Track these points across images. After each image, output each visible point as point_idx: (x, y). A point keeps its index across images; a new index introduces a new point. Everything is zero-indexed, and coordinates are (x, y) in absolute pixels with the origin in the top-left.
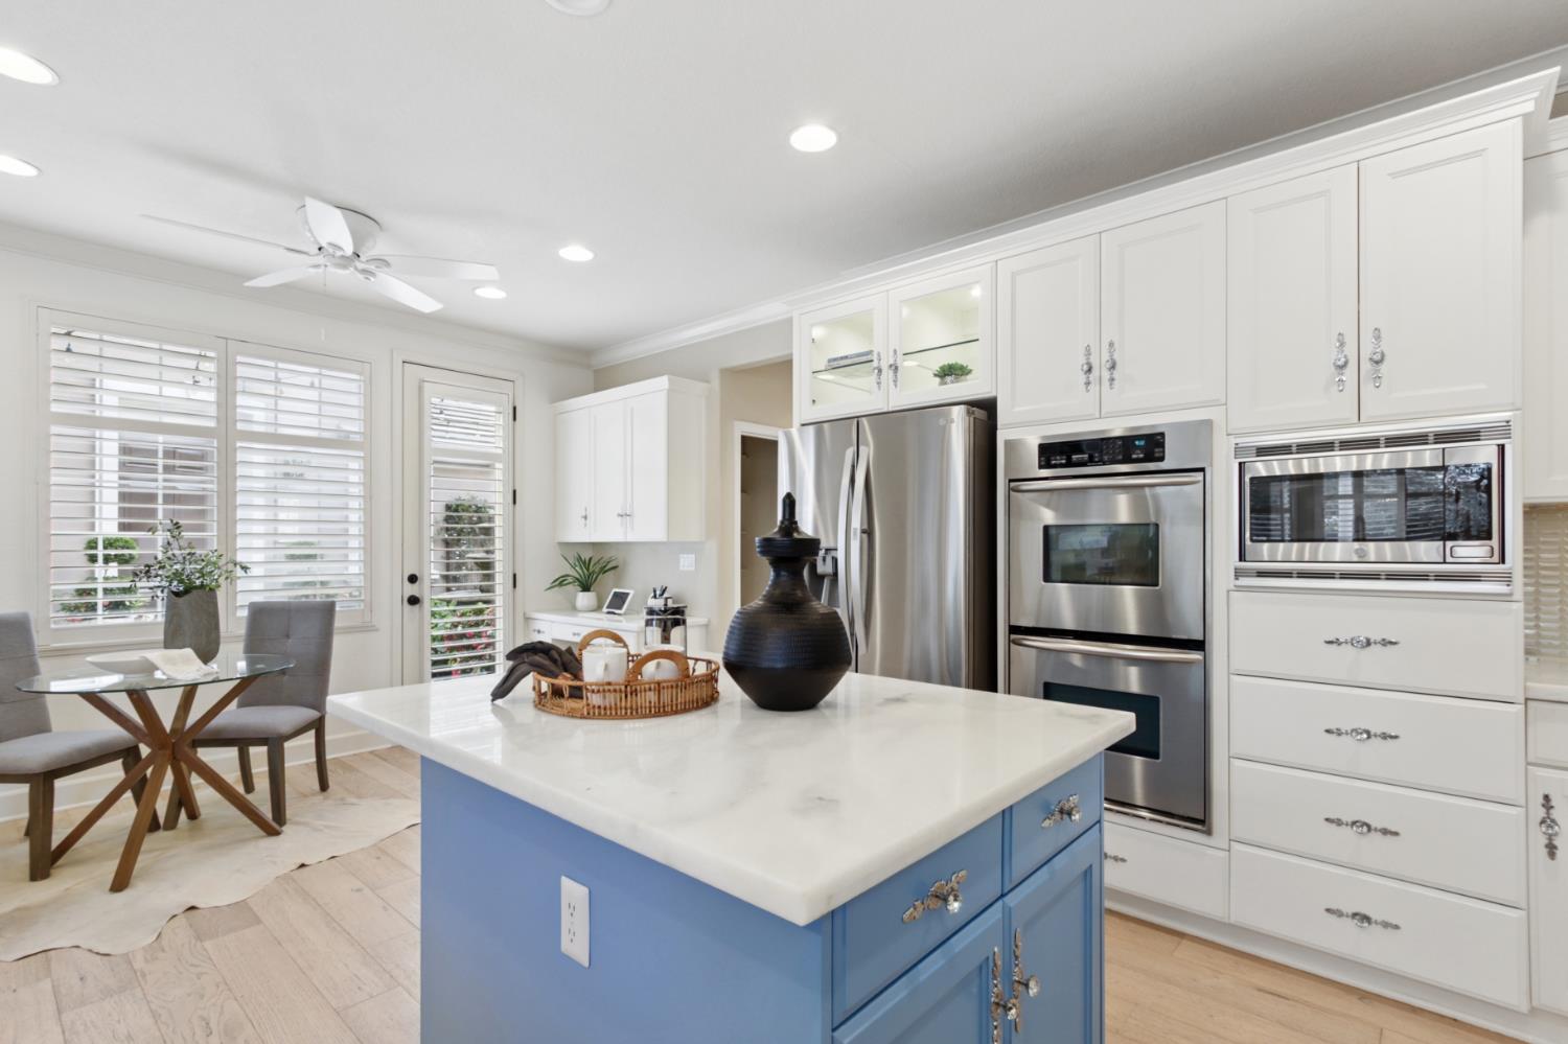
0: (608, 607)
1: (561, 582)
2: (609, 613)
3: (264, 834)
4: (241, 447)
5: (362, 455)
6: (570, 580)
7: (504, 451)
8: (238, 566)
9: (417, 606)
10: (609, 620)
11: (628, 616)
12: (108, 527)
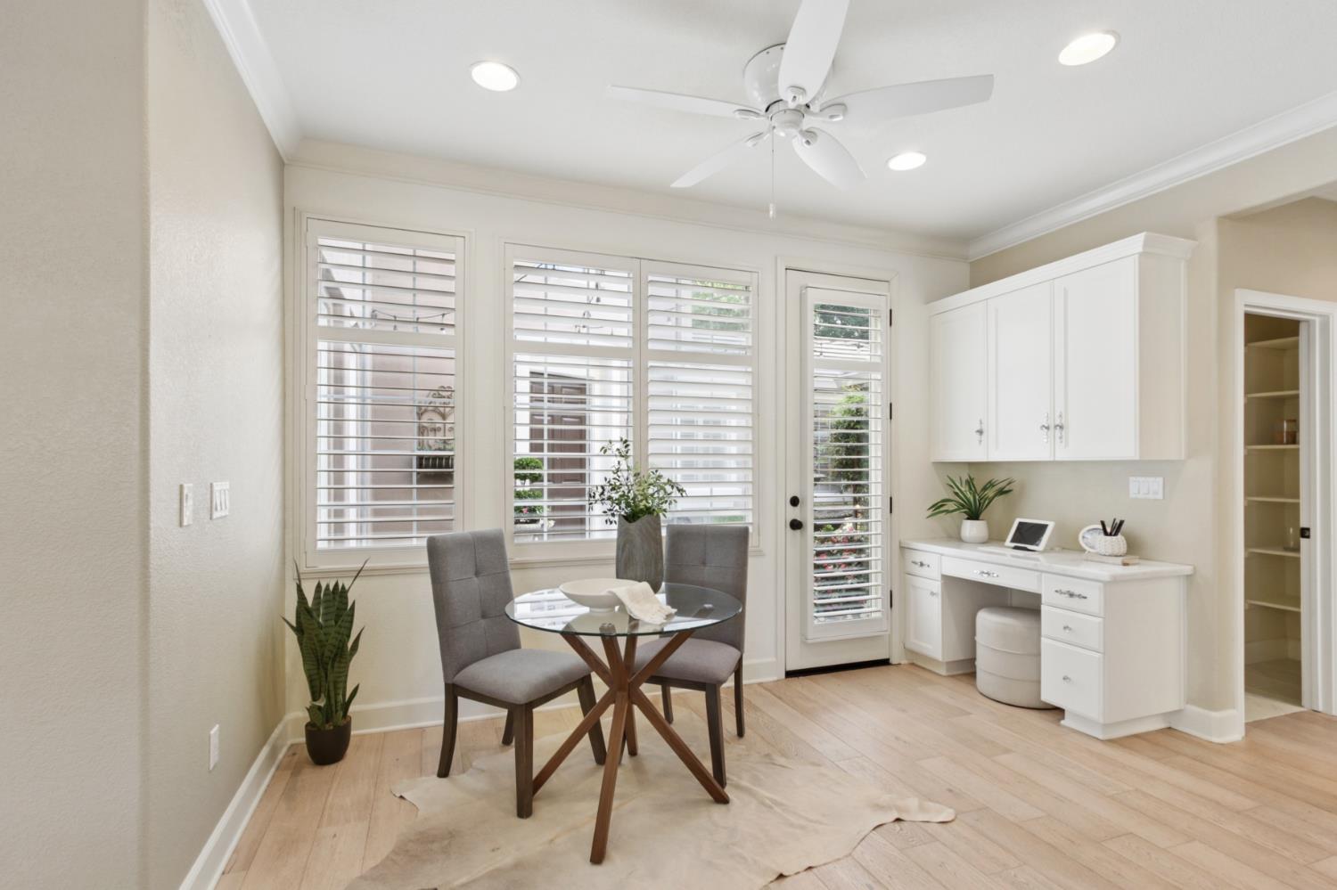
0: (1013, 541)
1: (937, 508)
2: (1016, 548)
3: (710, 798)
4: (652, 367)
5: (750, 369)
6: (951, 506)
7: (882, 360)
8: (675, 489)
9: (798, 532)
10: (1013, 556)
11: (1046, 554)
12: (523, 450)
